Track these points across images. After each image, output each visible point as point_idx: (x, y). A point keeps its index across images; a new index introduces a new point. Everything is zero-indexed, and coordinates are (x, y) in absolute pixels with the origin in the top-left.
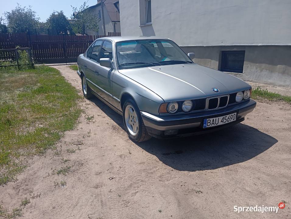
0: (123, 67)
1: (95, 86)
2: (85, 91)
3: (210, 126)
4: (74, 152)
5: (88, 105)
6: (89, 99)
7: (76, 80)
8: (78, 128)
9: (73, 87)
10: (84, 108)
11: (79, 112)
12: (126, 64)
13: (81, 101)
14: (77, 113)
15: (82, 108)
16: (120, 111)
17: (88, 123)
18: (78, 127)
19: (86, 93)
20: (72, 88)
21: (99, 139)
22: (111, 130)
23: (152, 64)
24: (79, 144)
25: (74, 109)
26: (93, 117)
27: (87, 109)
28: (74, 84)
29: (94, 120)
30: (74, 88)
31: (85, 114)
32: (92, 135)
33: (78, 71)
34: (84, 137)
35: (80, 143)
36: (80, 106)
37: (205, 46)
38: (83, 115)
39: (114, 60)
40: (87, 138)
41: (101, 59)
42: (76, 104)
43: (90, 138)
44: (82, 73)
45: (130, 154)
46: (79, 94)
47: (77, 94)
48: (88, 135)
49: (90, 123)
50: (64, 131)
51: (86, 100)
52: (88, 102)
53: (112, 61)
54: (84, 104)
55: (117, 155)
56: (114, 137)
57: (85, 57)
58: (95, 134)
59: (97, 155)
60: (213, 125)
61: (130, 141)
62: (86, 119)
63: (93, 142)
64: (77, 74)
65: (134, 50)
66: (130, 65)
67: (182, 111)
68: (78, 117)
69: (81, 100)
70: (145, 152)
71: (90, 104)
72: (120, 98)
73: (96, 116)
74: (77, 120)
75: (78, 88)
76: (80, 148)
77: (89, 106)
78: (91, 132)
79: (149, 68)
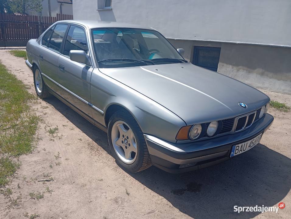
0: (104, 64)
1: (58, 86)
2: (38, 89)
3: (238, 154)
4: (42, 197)
5: (45, 109)
6: (45, 99)
7: (21, 70)
8: (39, 149)
9: (19, 81)
10: (42, 114)
11: (34, 121)
12: (109, 61)
13: (35, 103)
14: (32, 122)
15: (38, 114)
16: (102, 125)
17: (52, 140)
18: (37, 146)
19: (40, 91)
20: (18, 83)
21: (75, 169)
22: (88, 152)
23: (144, 62)
24: (46, 181)
25: (27, 115)
26: (56, 129)
27: (46, 116)
28: (20, 76)
29: (59, 135)
30: (21, 82)
31: (45, 123)
32: (62, 160)
33: (27, 61)
34: (51, 167)
35: (48, 179)
36: (34, 110)
37: (176, 39)
38: (42, 126)
39: (91, 53)
40: (56, 167)
41: (72, 51)
42: (28, 108)
43: (60, 168)
44: (34, 64)
45: (128, 194)
46: (30, 91)
47: (27, 93)
48: (57, 162)
49: (55, 139)
50: (19, 155)
51: (40, 100)
52: (44, 103)
53: (88, 54)
54: (39, 106)
55: (110, 198)
56: (95, 164)
57: (39, 44)
58: (67, 159)
59: (79, 200)
60: (241, 152)
61: (121, 170)
62: (48, 133)
63: (67, 174)
64: (26, 65)
65: (101, 39)
66: (115, 62)
67: (206, 135)
68: (35, 128)
69: (34, 101)
70: (148, 191)
71: (47, 107)
72: (105, 109)
73: (60, 127)
74: (34, 134)
75: (26, 82)
76: (50, 189)
77: (47, 111)
78: (60, 156)
79: (142, 68)
